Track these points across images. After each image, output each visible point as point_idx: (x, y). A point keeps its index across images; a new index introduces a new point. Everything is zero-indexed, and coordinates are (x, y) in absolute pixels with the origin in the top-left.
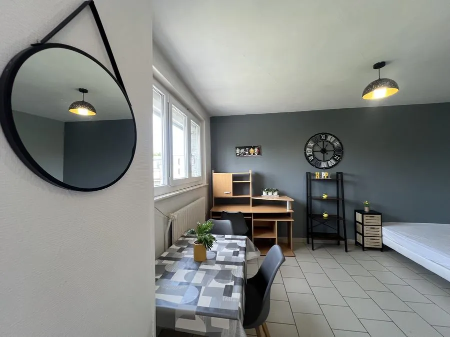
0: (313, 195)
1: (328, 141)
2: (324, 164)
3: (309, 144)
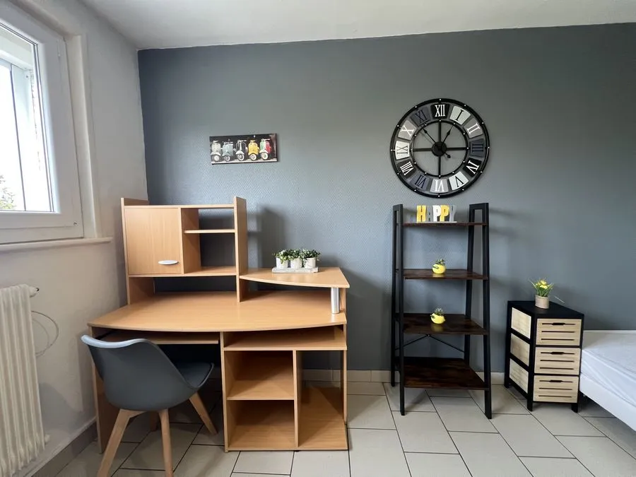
0: (408, 266)
1: (452, 123)
2: (439, 183)
3: (402, 130)
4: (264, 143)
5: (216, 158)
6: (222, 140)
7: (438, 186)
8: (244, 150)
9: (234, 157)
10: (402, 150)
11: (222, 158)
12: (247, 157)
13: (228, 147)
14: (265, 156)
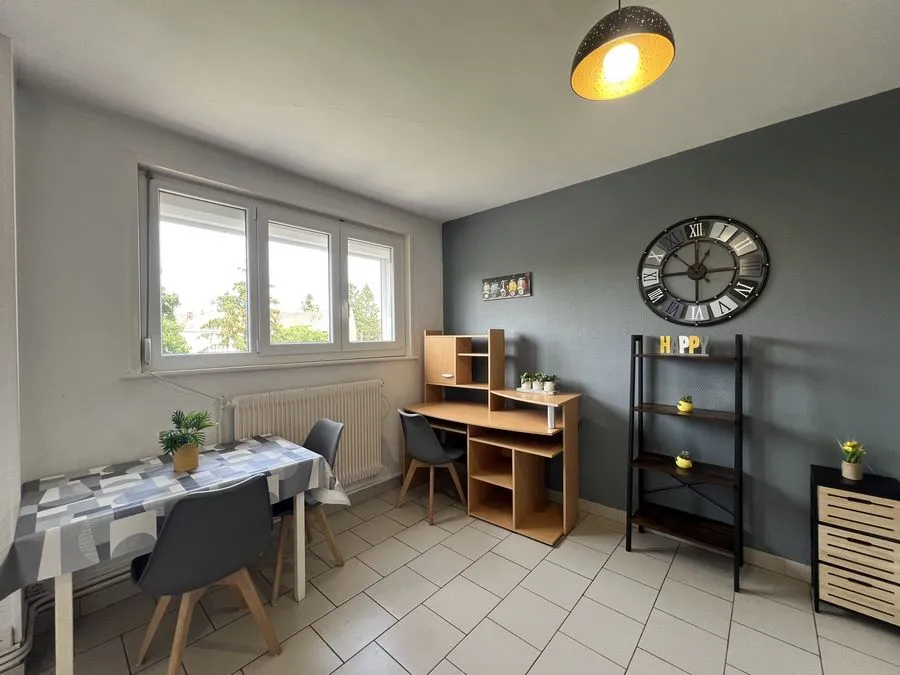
1: (712, 241)
2: (696, 310)
3: (650, 257)
4: (521, 281)
5: (486, 296)
6: (490, 281)
7: (696, 313)
8: (505, 288)
9: (499, 294)
10: (651, 277)
11: (490, 296)
12: (508, 294)
13: (495, 286)
14: (521, 292)
